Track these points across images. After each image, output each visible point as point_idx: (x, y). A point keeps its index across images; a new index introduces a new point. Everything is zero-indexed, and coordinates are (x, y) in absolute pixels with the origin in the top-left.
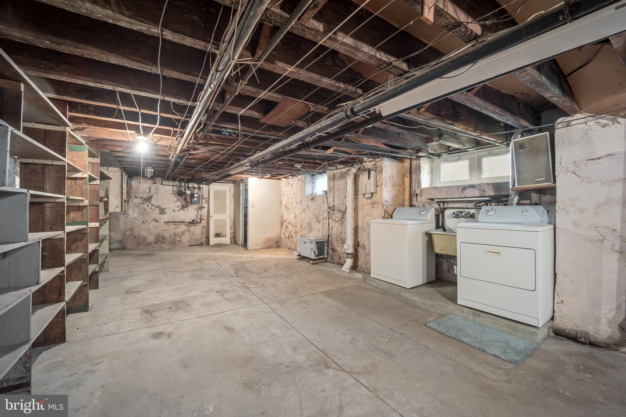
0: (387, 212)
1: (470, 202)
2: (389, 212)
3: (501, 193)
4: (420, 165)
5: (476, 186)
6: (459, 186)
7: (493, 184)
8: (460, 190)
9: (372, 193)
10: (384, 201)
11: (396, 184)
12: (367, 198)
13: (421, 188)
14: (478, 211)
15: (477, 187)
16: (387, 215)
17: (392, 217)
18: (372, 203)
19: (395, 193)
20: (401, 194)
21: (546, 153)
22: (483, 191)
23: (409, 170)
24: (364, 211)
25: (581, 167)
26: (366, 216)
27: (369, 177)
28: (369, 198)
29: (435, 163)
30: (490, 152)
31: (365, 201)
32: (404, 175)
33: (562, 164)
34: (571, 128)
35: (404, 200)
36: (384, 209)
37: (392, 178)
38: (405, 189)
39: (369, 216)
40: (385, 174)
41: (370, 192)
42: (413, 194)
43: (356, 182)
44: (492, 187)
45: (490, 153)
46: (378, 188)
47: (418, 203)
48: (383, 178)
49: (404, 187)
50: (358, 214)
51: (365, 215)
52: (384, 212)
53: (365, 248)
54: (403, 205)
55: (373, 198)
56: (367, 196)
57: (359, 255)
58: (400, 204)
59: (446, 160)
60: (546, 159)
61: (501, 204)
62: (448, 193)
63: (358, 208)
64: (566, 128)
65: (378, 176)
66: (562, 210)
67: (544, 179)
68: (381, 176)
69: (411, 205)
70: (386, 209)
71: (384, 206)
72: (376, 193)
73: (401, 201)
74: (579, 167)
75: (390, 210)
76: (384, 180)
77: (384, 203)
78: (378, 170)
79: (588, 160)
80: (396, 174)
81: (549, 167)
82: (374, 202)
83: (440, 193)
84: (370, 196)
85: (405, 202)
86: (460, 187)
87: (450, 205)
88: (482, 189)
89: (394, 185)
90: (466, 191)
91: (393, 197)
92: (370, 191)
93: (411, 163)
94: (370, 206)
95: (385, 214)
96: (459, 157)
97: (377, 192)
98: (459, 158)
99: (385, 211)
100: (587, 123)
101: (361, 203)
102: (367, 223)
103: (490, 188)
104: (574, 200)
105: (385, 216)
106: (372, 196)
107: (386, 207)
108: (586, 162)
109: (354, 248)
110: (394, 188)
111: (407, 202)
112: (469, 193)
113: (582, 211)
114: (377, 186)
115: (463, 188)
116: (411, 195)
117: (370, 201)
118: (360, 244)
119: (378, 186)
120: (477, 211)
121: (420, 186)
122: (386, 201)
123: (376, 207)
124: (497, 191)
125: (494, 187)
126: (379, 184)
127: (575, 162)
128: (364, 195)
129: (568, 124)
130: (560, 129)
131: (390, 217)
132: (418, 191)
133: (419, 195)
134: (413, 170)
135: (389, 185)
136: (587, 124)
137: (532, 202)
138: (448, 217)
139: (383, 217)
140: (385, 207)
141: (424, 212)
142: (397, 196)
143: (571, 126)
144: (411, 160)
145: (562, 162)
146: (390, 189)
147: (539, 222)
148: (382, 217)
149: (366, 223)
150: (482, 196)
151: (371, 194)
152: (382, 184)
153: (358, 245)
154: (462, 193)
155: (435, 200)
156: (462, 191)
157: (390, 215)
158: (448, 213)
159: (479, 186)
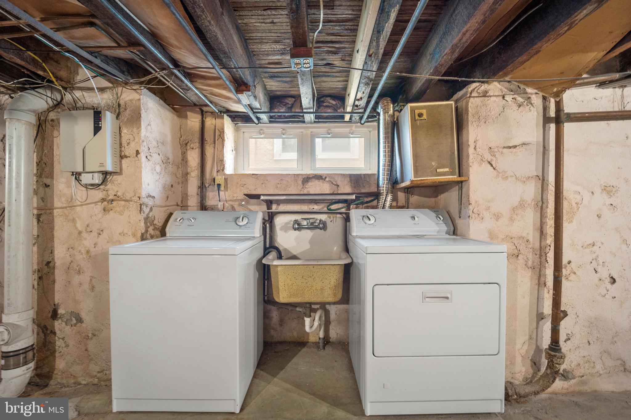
0: (152, 223)
1: (316, 202)
2: (155, 222)
3: (360, 190)
4: (223, 129)
5: (326, 177)
6: (298, 175)
7: (350, 176)
8: (300, 182)
9: (105, 174)
10: (144, 194)
11: (171, 160)
12: (86, 186)
13: (225, 174)
14: (332, 219)
15: (327, 179)
16: (151, 230)
17: (163, 233)
18: (103, 200)
19: (168, 179)
20: (179, 183)
21: (450, 132)
22: (335, 185)
23: (197, 136)
24: (74, 220)
25: (497, 156)
26: (84, 235)
27: (97, 129)
28: (92, 185)
29: (242, 134)
30: (329, 129)
31: (80, 194)
32: (186, 144)
33: (478, 150)
34: (488, 100)
35: (185, 196)
36: (145, 215)
37: (163, 144)
38: (187, 174)
39: (94, 234)
40: (146, 128)
41: (102, 169)
42: (207, 185)
43: (43, 139)
44: (348, 179)
45: (329, 131)
46: (124, 161)
47: (222, 203)
48: (143, 138)
49: (187, 170)
50: (52, 229)
51: (80, 233)
52: (146, 223)
53: (80, 320)
54: (184, 207)
55: (109, 186)
56: (86, 179)
57: (59, 343)
58: (178, 205)
59: (262, 132)
60: (450, 140)
61: (361, 206)
62: (279, 186)
63: (51, 214)
64: (482, 98)
65: (125, 131)
66: (477, 216)
67: (447, 170)
68: (135, 130)
69: (203, 207)
70: (150, 215)
71: (144, 207)
72: (119, 173)
73: (180, 199)
74: (495, 156)
75: (159, 217)
76: (145, 144)
77: (146, 200)
78: (126, 115)
79: (504, 147)
80: (169, 138)
81: (454, 153)
82: (111, 197)
83: (263, 185)
84: (97, 179)
85: (188, 199)
86: (300, 176)
87: (282, 208)
88: (334, 183)
89: (166, 162)
90: (310, 184)
91: (164, 187)
92: (102, 165)
93: (203, 123)
94: (100, 207)
95: (147, 228)
96: (284, 130)
97: (121, 169)
98: (284, 132)
99: (146, 219)
100: (505, 96)
101: (63, 200)
102: (88, 252)
103: (346, 182)
104: (489, 202)
105: (147, 231)
106: (104, 181)
107: (148, 210)
108: (501, 150)
109: (39, 326)
110: (166, 168)
111: (193, 201)
112: (315, 188)
113: (497, 217)
114: (122, 157)
115: (304, 179)
116: (202, 187)
117: (97, 194)
118: (61, 311)
119: (126, 157)
120: (330, 217)
121: (223, 170)
122: (149, 196)
123: (118, 209)
124: (355, 187)
125: (351, 180)
126: (129, 151)
127: (491, 148)
128: (77, 176)
129: (485, 94)
130: (475, 98)
131: (158, 233)
132: (220, 179)
133: (222, 188)
134: (208, 137)
135: (156, 158)
136: (505, 98)
137: (398, 205)
138: (281, 229)
139: (142, 235)
140: (146, 210)
141: (245, 221)
142: (172, 186)
143: (488, 97)
144: (202, 115)
145: (477, 147)
146: (158, 168)
147: (436, 234)
148: (139, 235)
149: (83, 251)
150: (335, 193)
151: (101, 176)
152: (138, 152)
153: (55, 315)
154: (302, 188)
155: (262, 198)
156: (303, 184)
157: (157, 229)
158: (279, 221)
159: (330, 177)
